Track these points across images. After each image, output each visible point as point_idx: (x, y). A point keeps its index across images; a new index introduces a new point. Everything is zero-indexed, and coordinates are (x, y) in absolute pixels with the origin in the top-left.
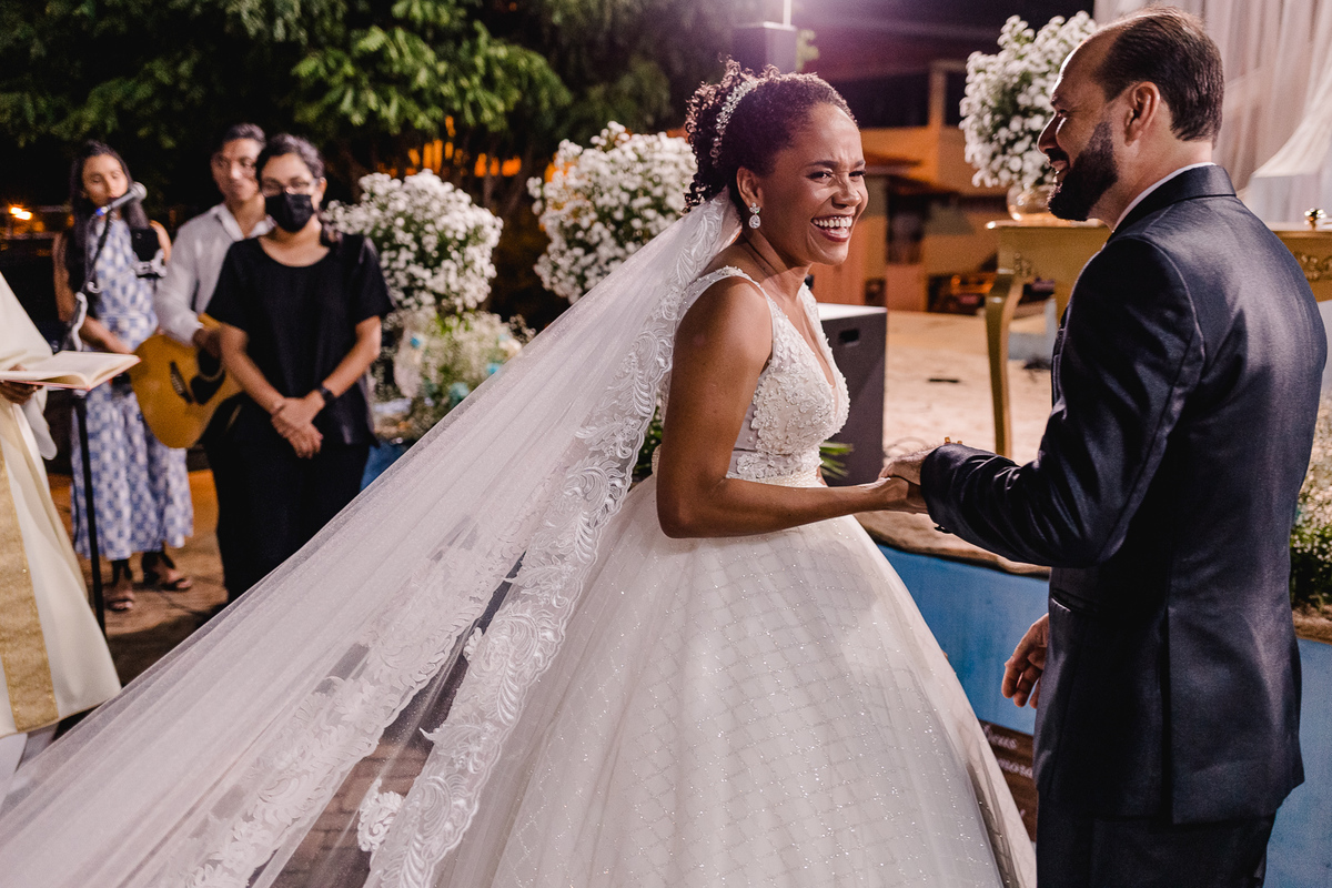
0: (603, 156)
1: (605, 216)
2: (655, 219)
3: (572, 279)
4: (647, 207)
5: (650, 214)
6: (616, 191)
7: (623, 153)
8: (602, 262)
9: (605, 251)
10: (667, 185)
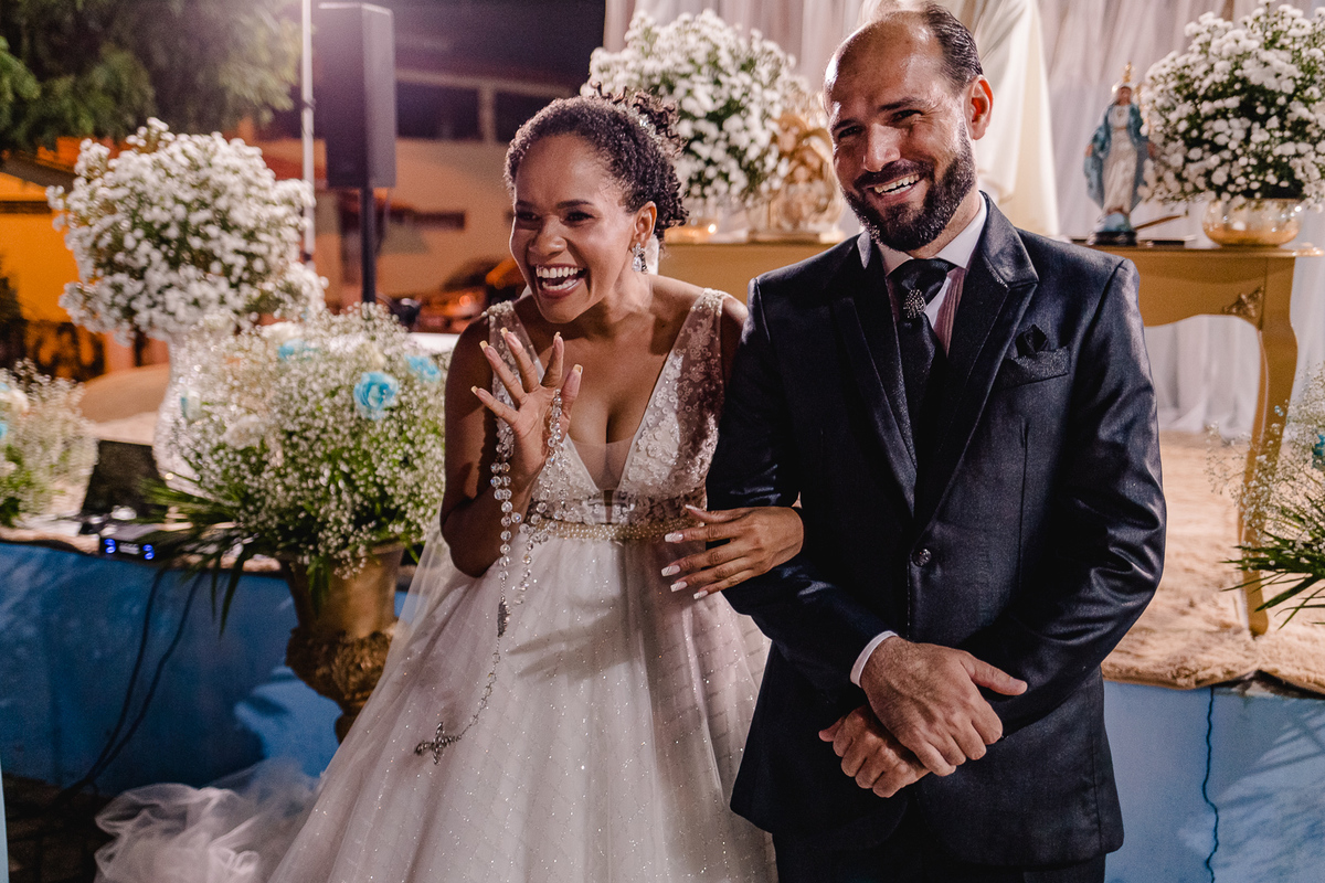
0: (146, 158)
1: (156, 235)
2: (219, 238)
3: (116, 313)
4: (208, 222)
5: (213, 230)
6: (169, 203)
7: (172, 156)
8: (153, 291)
9: (158, 276)
10: (232, 195)
